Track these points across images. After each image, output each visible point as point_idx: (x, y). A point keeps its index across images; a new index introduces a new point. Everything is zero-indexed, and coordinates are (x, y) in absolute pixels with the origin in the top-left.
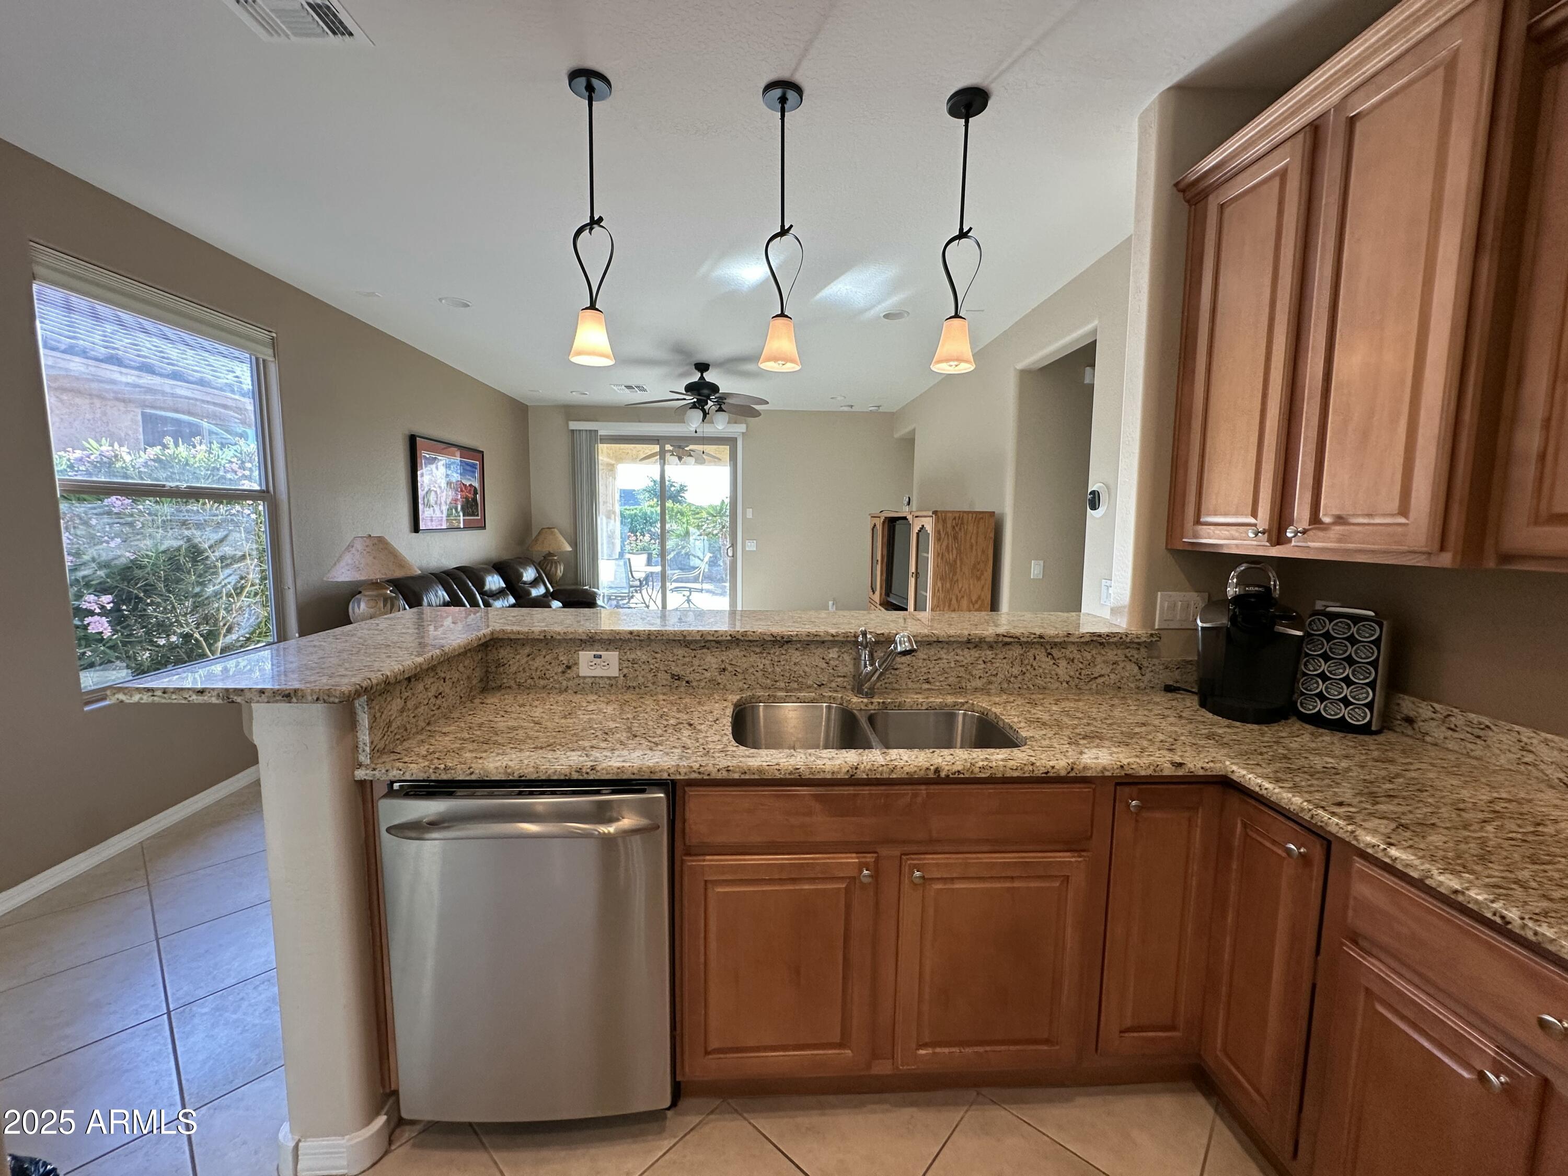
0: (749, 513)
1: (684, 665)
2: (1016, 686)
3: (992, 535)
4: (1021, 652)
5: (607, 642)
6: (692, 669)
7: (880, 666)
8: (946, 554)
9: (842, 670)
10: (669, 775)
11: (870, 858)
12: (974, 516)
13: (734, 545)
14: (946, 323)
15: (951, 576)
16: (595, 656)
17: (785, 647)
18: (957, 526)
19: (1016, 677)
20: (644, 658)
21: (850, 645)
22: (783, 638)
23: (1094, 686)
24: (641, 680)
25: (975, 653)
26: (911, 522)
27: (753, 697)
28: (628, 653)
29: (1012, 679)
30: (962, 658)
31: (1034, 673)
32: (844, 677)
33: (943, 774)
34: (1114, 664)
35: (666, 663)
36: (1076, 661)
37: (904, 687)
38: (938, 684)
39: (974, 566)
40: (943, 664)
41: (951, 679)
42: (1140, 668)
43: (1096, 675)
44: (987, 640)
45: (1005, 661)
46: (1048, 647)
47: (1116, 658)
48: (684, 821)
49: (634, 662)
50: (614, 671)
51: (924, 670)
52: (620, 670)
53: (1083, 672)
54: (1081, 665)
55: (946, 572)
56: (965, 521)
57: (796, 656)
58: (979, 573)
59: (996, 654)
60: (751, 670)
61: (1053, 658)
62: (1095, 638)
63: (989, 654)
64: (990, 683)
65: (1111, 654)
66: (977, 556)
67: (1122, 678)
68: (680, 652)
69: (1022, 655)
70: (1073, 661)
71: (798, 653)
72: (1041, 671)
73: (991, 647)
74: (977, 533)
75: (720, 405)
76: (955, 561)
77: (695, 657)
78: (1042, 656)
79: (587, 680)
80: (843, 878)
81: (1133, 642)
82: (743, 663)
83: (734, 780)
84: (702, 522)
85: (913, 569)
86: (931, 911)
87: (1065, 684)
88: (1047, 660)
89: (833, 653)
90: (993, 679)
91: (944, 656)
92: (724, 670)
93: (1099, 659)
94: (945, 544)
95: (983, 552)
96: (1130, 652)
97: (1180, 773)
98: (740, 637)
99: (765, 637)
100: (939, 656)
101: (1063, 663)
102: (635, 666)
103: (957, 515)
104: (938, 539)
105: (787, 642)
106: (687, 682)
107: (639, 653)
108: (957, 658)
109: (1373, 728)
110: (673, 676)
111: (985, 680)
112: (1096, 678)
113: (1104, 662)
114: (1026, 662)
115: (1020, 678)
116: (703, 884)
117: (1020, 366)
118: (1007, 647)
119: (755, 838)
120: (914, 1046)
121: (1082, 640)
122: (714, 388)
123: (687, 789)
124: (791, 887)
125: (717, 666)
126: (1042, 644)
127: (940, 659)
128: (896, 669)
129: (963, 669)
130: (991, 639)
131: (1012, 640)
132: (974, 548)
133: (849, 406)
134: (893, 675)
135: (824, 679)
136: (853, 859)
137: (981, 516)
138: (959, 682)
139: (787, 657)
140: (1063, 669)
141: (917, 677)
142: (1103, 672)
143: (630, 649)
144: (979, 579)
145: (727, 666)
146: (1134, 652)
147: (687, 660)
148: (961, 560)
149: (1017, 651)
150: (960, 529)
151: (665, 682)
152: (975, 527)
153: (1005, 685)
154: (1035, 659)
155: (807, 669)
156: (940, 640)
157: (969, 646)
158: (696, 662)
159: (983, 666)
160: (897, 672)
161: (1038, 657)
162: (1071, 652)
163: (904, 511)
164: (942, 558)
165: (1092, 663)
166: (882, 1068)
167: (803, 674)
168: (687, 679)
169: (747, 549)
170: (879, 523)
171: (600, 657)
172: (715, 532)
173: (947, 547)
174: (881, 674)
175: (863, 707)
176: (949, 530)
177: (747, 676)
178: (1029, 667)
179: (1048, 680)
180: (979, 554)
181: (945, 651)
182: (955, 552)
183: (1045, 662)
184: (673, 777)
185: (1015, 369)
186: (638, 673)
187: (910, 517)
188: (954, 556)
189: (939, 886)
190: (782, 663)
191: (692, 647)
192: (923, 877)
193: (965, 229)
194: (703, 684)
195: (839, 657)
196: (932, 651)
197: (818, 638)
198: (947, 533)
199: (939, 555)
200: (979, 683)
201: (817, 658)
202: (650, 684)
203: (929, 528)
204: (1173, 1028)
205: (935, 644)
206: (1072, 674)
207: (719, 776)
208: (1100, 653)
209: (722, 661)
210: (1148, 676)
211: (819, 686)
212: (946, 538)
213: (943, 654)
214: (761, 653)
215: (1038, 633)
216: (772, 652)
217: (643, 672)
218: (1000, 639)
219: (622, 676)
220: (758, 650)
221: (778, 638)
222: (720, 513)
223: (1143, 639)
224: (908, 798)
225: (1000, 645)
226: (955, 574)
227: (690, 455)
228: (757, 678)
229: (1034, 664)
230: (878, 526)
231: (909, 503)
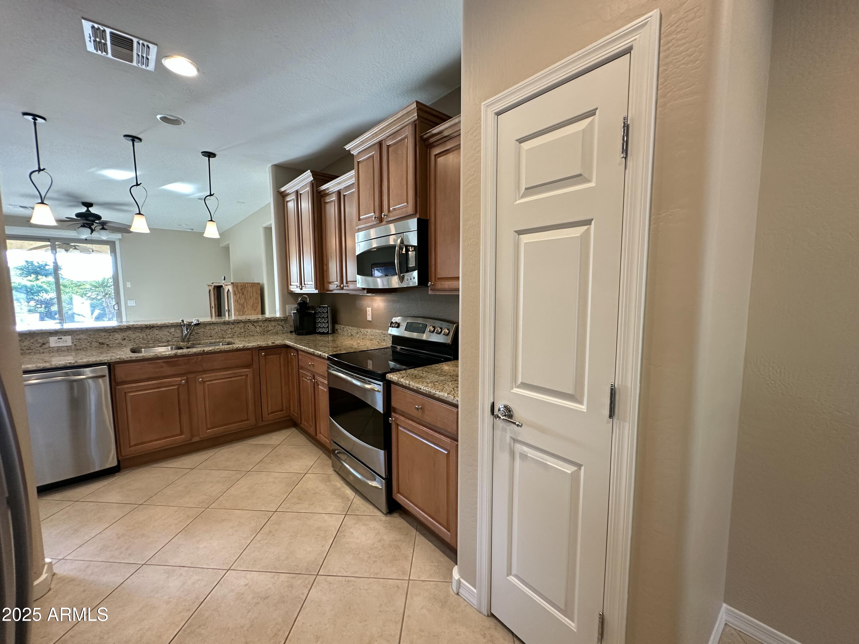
0: (129, 285)
1: (105, 339)
2: (243, 335)
3: (259, 292)
4: (244, 325)
5: (65, 333)
6: (109, 340)
7: (189, 331)
8: (239, 301)
9: (177, 335)
10: (108, 361)
11: (185, 378)
12: (251, 284)
13: (118, 303)
14: (208, 222)
15: (242, 309)
16: (58, 339)
17: (152, 329)
18: (243, 288)
19: (243, 333)
20: (85, 337)
21: (179, 327)
22: (150, 326)
23: (269, 333)
24: (84, 346)
25: (228, 326)
26: (224, 288)
27: (139, 347)
28: (76, 336)
29: (241, 333)
30: (223, 328)
31: (249, 331)
32: (178, 338)
33: (205, 351)
34: (274, 326)
35: (96, 338)
36: (262, 326)
37: (202, 339)
38: (215, 337)
39: (253, 305)
40: (216, 330)
41: (219, 335)
42: (283, 327)
43: (269, 330)
44: (231, 321)
45: (238, 328)
46: (253, 323)
47: (275, 325)
48: (115, 375)
49: (79, 339)
50: (69, 343)
51: (210, 333)
52: (72, 343)
53: (265, 329)
54: (264, 328)
55: (240, 308)
56: (247, 287)
57: (157, 332)
58: (255, 308)
59: (235, 326)
60: (137, 338)
61: (255, 326)
62: (267, 319)
63: (233, 326)
64: (234, 335)
65: (273, 324)
66: (253, 301)
67: (278, 330)
68: (103, 334)
69: (244, 326)
70: (261, 326)
71: (157, 331)
72: (251, 330)
73: (233, 324)
74: (253, 291)
75: (103, 226)
76: (244, 303)
77: (110, 335)
78: (251, 326)
79: (54, 349)
80: (176, 385)
81: (279, 320)
82: (133, 336)
83: (133, 360)
84: (87, 291)
85: (227, 308)
86: (207, 390)
87: (259, 333)
88: (253, 327)
89: (173, 330)
90: (235, 334)
91: (216, 328)
92: (125, 339)
93: (270, 325)
94: (238, 296)
95: (256, 299)
96: (279, 323)
97: (274, 345)
98: (131, 327)
99: (142, 326)
100: (214, 328)
101: (258, 327)
102: (80, 341)
103: (243, 284)
104: (235, 294)
105: (152, 327)
106: (107, 345)
107: (82, 336)
108: (222, 328)
109: (329, 333)
110: (100, 343)
111: (232, 335)
112: (269, 331)
113: (271, 326)
114: (246, 328)
115: (244, 333)
116: (124, 393)
117: (264, 225)
118: (239, 324)
119: (143, 377)
120: (205, 429)
121: (263, 320)
122: (99, 217)
123: (115, 365)
124: (158, 390)
125: (121, 338)
126: (250, 322)
127: (215, 329)
128: (198, 333)
129: (223, 331)
130: (232, 321)
131: (239, 321)
132: (252, 298)
133: (191, 229)
134: (197, 335)
135: (170, 339)
136: (179, 379)
137: (254, 284)
138: (223, 336)
139: (153, 332)
140: (258, 329)
141: (207, 335)
142: (271, 329)
143: (77, 335)
144: (255, 310)
145: (126, 338)
146: (280, 322)
147: (106, 337)
148: (246, 303)
149: (242, 325)
150: (245, 290)
151: (96, 346)
152: (252, 289)
153: (239, 336)
154: (248, 326)
155: (162, 336)
156: (214, 322)
157: (225, 324)
158: (111, 337)
159: (231, 330)
160: (199, 334)
161: (249, 326)
162: (260, 323)
163: (222, 283)
164: (237, 302)
165: (267, 327)
166: (196, 439)
167: (160, 338)
168: (107, 344)
169: (129, 305)
170: (211, 288)
171: (61, 338)
172: (99, 297)
173: (239, 298)
174: (191, 333)
175: (185, 345)
176: (240, 290)
177: (135, 340)
178: (247, 329)
179: (254, 333)
180: (255, 300)
181: (216, 326)
182: (243, 299)
183: (253, 328)
184: (109, 361)
185: (263, 226)
186: (82, 343)
187: (223, 285)
188: (243, 301)
189: (208, 383)
190: (151, 335)
191: (108, 332)
192: (202, 380)
193: (212, 194)
194: (115, 345)
195: (175, 331)
196: (211, 327)
197: (165, 325)
198: (239, 292)
199: (236, 301)
200: (230, 336)
201: (166, 332)
202: (88, 347)
203: (231, 290)
204: (282, 410)
205: (212, 325)
206: (261, 330)
207: (128, 359)
208: (270, 323)
209: (124, 336)
210: (286, 329)
211: (168, 341)
212: (238, 294)
213: (215, 327)
214: (141, 332)
215: (248, 318)
216: (146, 331)
217: (84, 343)
218: (235, 321)
219: (73, 345)
220: (139, 331)
221: (148, 326)
222: (102, 285)
223: (282, 318)
224: (195, 359)
225: (236, 323)
226: (244, 308)
227: (75, 249)
228: (140, 341)
229: (249, 328)
230: (211, 290)
231: (225, 279)
